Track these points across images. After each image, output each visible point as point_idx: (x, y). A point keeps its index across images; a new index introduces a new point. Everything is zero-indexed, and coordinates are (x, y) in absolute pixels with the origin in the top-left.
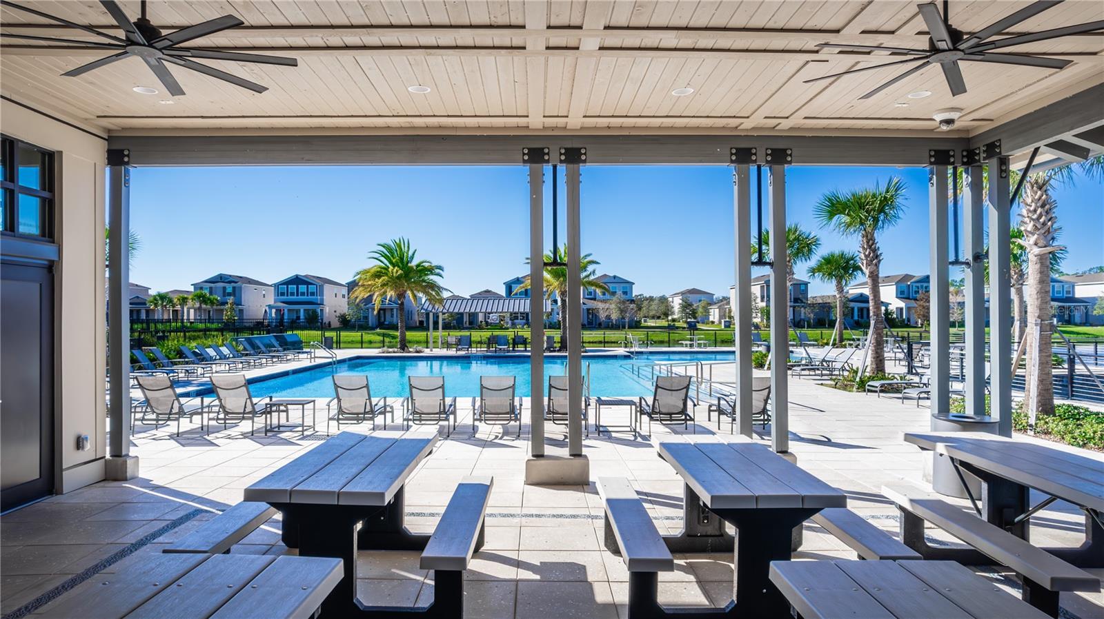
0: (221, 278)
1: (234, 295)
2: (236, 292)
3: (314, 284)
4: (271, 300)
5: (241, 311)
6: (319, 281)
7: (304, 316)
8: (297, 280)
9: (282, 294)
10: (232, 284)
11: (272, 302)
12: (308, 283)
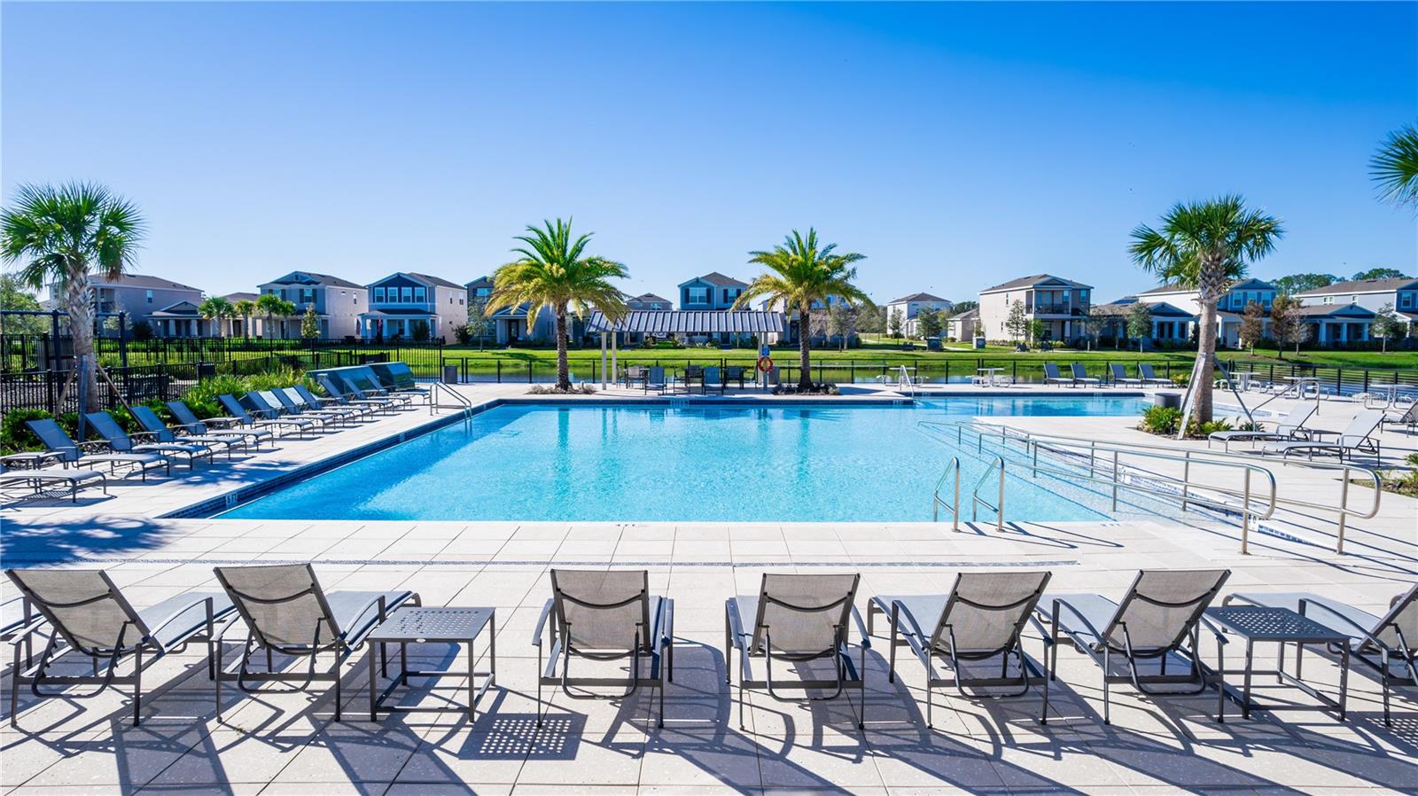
0: (297, 277)
1: (315, 301)
2: (317, 297)
3: (422, 286)
4: (364, 306)
5: (325, 322)
6: (429, 282)
7: (410, 328)
8: (399, 281)
9: (380, 299)
10: (312, 285)
11: (366, 311)
12: (413, 285)
